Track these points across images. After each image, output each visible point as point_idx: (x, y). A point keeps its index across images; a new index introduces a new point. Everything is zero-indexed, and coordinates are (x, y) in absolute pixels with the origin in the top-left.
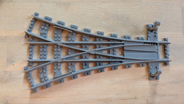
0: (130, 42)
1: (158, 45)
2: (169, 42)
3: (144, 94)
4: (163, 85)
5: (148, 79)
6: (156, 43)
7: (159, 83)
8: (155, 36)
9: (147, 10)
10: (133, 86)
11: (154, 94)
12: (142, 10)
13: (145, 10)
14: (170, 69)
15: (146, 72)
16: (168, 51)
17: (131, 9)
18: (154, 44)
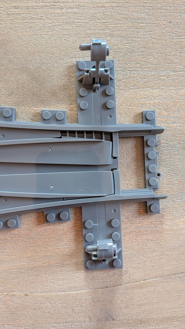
0: (6, 133)
1: (115, 137)
2: (159, 125)
3: (69, 320)
4: (141, 287)
5: (83, 266)
6: (106, 133)
7: (125, 278)
8: (105, 107)
9: (75, 10)
10: (26, 295)
11: (107, 319)
12: (59, 11)
13: (70, 10)
14: (165, 226)
15: (75, 240)
16: (154, 161)
17: (15, 7)
18: (99, 134)
